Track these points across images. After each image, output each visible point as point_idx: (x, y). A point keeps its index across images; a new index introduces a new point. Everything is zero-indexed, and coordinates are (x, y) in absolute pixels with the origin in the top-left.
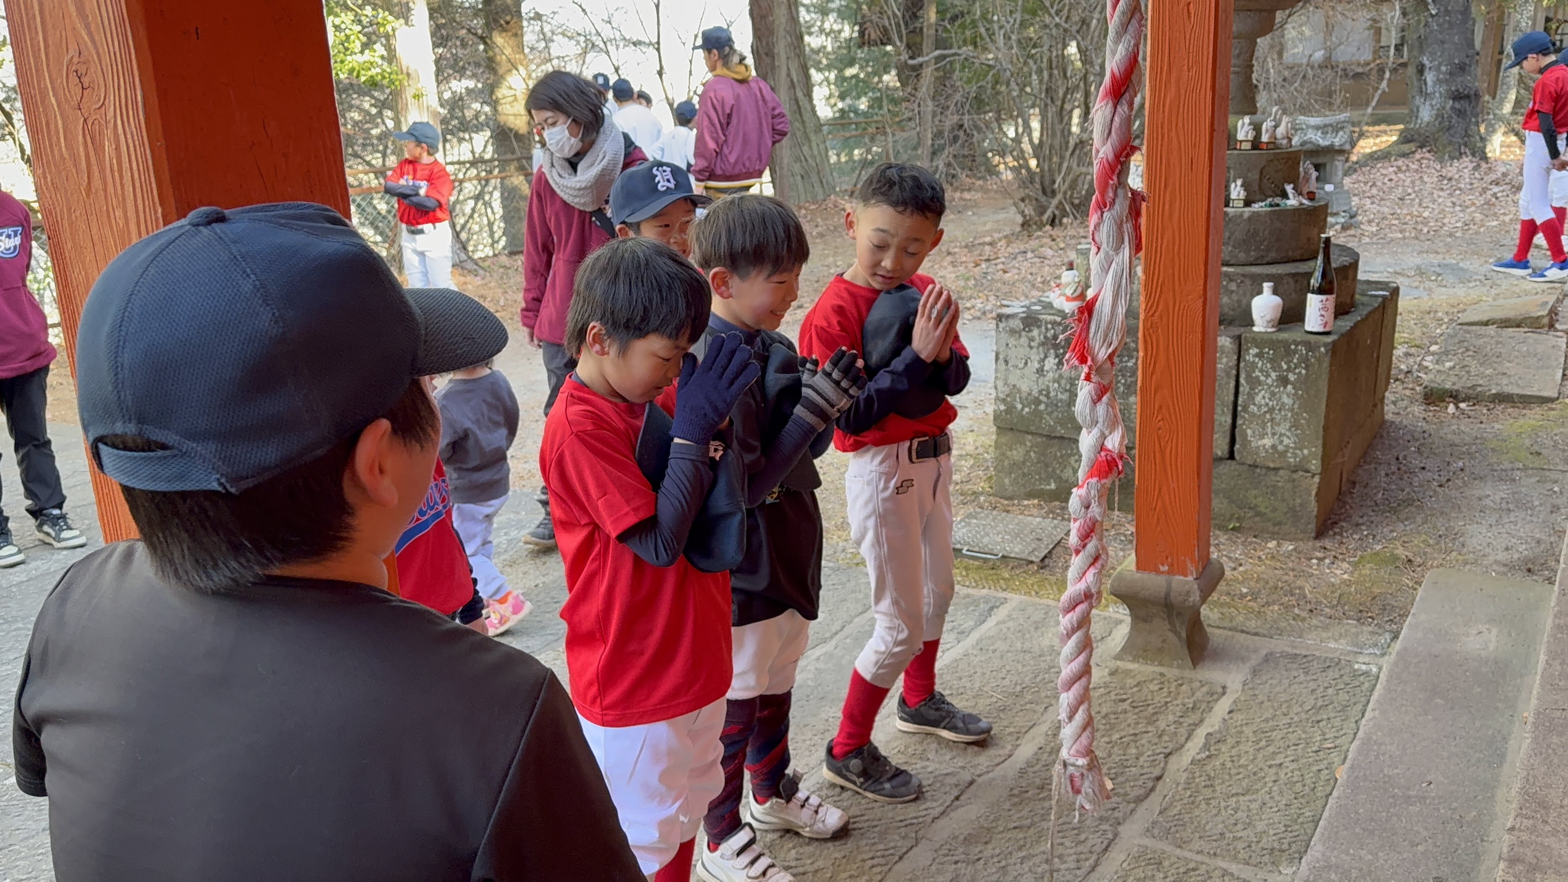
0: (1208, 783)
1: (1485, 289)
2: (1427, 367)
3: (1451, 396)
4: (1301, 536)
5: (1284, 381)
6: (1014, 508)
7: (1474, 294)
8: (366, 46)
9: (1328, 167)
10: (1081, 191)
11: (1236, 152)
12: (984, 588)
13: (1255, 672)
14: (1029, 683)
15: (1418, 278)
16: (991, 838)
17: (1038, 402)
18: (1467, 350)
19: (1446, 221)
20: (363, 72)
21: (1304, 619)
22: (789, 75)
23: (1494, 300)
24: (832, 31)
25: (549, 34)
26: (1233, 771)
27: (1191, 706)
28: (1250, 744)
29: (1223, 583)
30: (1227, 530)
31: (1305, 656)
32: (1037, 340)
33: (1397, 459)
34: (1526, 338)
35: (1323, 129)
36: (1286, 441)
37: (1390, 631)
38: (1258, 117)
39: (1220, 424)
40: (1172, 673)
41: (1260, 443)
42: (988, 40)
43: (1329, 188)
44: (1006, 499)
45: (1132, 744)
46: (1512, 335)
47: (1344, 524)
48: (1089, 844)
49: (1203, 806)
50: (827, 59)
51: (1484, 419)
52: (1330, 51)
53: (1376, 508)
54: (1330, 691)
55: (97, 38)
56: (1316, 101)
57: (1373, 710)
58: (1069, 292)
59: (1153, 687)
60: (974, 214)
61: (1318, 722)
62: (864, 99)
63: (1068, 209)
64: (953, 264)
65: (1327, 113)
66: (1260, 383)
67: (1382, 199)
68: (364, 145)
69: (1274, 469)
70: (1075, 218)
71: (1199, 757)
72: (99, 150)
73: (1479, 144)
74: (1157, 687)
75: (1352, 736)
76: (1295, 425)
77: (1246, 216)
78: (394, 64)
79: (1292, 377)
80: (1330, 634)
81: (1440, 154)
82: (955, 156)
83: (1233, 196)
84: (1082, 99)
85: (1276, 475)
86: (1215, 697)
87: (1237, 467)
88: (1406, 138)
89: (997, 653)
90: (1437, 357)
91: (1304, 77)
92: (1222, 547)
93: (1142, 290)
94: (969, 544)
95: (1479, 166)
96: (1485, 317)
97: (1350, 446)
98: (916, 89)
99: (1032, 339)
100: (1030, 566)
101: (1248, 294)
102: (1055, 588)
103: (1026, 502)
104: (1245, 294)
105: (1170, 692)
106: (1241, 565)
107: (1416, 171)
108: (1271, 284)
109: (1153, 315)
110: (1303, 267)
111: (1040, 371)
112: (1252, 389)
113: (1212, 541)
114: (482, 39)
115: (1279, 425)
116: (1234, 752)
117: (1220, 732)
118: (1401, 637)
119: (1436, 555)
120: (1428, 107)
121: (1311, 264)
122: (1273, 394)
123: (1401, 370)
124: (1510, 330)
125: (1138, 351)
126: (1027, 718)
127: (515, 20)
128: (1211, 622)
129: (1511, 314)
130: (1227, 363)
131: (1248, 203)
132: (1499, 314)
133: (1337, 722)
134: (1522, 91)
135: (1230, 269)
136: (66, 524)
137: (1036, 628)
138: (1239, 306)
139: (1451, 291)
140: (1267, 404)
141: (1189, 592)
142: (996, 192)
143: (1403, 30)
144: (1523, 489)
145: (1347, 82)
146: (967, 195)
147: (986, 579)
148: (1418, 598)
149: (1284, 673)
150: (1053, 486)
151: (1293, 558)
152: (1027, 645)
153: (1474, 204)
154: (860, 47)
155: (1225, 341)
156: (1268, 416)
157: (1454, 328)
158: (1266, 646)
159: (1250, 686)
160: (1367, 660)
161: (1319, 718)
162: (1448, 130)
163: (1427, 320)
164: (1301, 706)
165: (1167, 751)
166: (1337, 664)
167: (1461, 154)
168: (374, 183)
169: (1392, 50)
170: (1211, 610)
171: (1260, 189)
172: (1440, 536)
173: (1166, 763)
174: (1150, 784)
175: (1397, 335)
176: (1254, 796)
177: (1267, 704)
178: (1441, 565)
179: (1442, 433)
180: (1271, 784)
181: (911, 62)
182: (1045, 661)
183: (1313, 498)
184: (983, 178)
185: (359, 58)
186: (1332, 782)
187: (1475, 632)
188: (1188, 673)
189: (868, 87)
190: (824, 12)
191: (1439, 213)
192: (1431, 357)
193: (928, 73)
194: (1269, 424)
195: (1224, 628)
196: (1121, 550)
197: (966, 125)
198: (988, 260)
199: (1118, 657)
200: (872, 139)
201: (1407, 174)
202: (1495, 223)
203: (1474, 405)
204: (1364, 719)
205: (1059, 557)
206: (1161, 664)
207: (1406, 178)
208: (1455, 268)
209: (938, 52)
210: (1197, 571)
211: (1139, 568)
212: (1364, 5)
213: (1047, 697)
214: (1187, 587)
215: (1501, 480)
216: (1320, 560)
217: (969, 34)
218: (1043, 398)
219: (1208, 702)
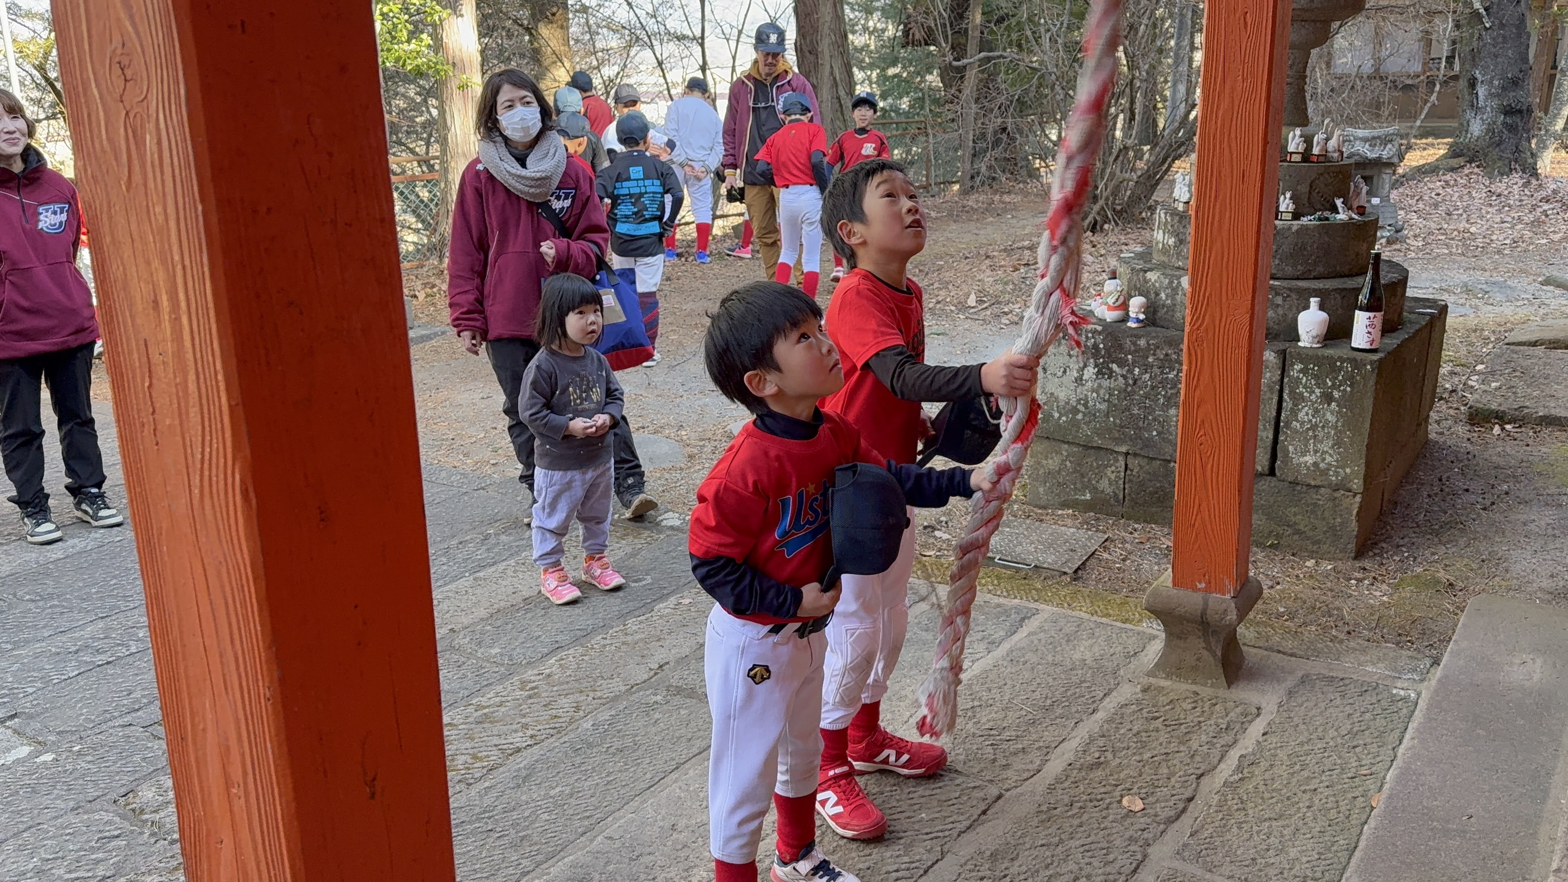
0: (1240, 806)
1: (1532, 309)
2: (1472, 387)
3: (1496, 418)
4: (1340, 556)
5: (1328, 398)
6: (1048, 518)
7: (1522, 313)
8: (413, 35)
9: (1376, 179)
10: (1123, 195)
11: (1286, 164)
12: (1016, 597)
13: (1290, 693)
14: (1059, 697)
15: (1464, 295)
16: (1018, 855)
17: (1075, 411)
18: (1515, 371)
19: (1494, 237)
20: (408, 61)
21: (1342, 642)
22: (832, 73)
23: (1543, 320)
24: (875, 29)
25: (594, 27)
26: (1266, 795)
27: (1224, 726)
28: (1284, 767)
29: (1260, 602)
30: (1265, 547)
31: (1342, 679)
33: (1440, 480)
35: (1372, 141)
36: (1328, 459)
37: (1430, 656)
38: (1309, 129)
39: (1262, 440)
40: (1206, 691)
41: (1301, 460)
42: (1034, 42)
43: (1375, 201)
44: (1040, 508)
45: (1164, 764)
46: (1561, 355)
47: (1384, 545)
48: (1117, 865)
49: (1235, 830)
50: (870, 57)
51: (1531, 443)
52: (1378, 62)
53: (1417, 530)
54: (1368, 716)
55: (141, 29)
56: (1364, 113)
57: (1413, 738)
58: (1111, 301)
59: (1187, 705)
60: (1013, 217)
61: (1354, 747)
62: (905, 99)
63: (1110, 215)
64: (992, 268)
65: (1375, 124)
66: (1303, 399)
67: (1429, 214)
68: (408, 133)
69: (1315, 486)
70: (1117, 224)
71: (1232, 779)
72: (140, 143)
73: (1530, 161)
74: (1190, 707)
75: (1389, 763)
76: (1338, 443)
77: (1294, 228)
78: (440, 54)
79: (1336, 394)
80: (1368, 658)
81: (1489, 169)
82: (996, 159)
83: (1282, 208)
84: (1128, 105)
85: (1317, 493)
86: (1249, 718)
87: (1277, 483)
88: (1455, 152)
89: (1028, 665)
90: (1482, 377)
91: (1353, 87)
92: (1259, 564)
93: (1187, 301)
94: (1001, 552)
95: (1529, 182)
96: (1533, 337)
97: (1392, 466)
98: (960, 91)
100: (1063, 577)
101: (1294, 309)
102: (1088, 600)
103: (1060, 512)
104: (1290, 308)
105: (1203, 712)
106: (1278, 583)
107: (1465, 186)
108: (1318, 299)
109: (1198, 329)
110: (1350, 283)
111: (1079, 380)
112: (1295, 405)
113: (1251, 559)
114: (528, 30)
115: (1321, 442)
116: (1267, 775)
117: (1254, 754)
118: (1442, 664)
119: (1478, 580)
120: (1478, 121)
121: (1360, 280)
122: (1317, 411)
123: (1446, 389)
124: (1559, 351)
125: (1181, 364)
126: (1057, 733)
127: (561, 11)
128: (1247, 641)
129: (1560, 336)
130: (1271, 378)
131: (1296, 216)
132: (1548, 335)
133: (1374, 748)
135: (1277, 283)
136: (104, 502)
137: (1068, 641)
138: (1284, 321)
139: (1497, 309)
140: (1310, 421)
141: (1225, 610)
142: (1036, 195)
143: (1454, 43)
145: (1396, 94)
146: (1006, 198)
147: (1019, 590)
148: (1460, 624)
149: (1320, 695)
150: (1088, 496)
151: (1331, 578)
152: (1059, 658)
153: (1523, 221)
154: (903, 46)
155: (1270, 356)
156: (1311, 433)
157: (1500, 348)
158: (1302, 667)
159: (1286, 707)
160: (1405, 685)
161: (1355, 743)
162: (1498, 145)
163: (1473, 338)
164: (1336, 730)
165: (1199, 772)
166: (1375, 688)
167: (1511, 170)
168: (417, 171)
169: (1444, 60)
170: (1247, 628)
171: (1309, 202)
172: (1483, 561)
173: (1198, 784)
174: (1181, 806)
176: (1287, 822)
177: (1302, 727)
178: (1484, 590)
179: (1486, 455)
180: (1305, 810)
181: (955, 63)
182: (1076, 675)
183: (1353, 517)
184: (1025, 182)
185: (405, 46)
186: (1368, 809)
187: (1518, 661)
188: (1223, 692)
189: (910, 87)
190: (868, 11)
191: (1487, 229)
192: (1477, 377)
193: (972, 77)
194: (1312, 442)
195: (1260, 647)
196: (1156, 564)
197: (1009, 128)
198: (1027, 265)
199: (1150, 674)
200: (913, 138)
201: (1455, 189)
202: (1545, 241)
203: (1520, 427)
204: (1402, 746)
205: (1093, 569)
206: (1194, 682)
207: (1454, 193)
208: (1502, 286)
209: (982, 54)
210: (1235, 590)
211: (1175, 584)
212: (1416, 16)
213: (1077, 712)
214: (1224, 605)
215: (1547, 504)
216: (1359, 580)
217: (1014, 36)
218: (1081, 408)
219: (1243, 723)
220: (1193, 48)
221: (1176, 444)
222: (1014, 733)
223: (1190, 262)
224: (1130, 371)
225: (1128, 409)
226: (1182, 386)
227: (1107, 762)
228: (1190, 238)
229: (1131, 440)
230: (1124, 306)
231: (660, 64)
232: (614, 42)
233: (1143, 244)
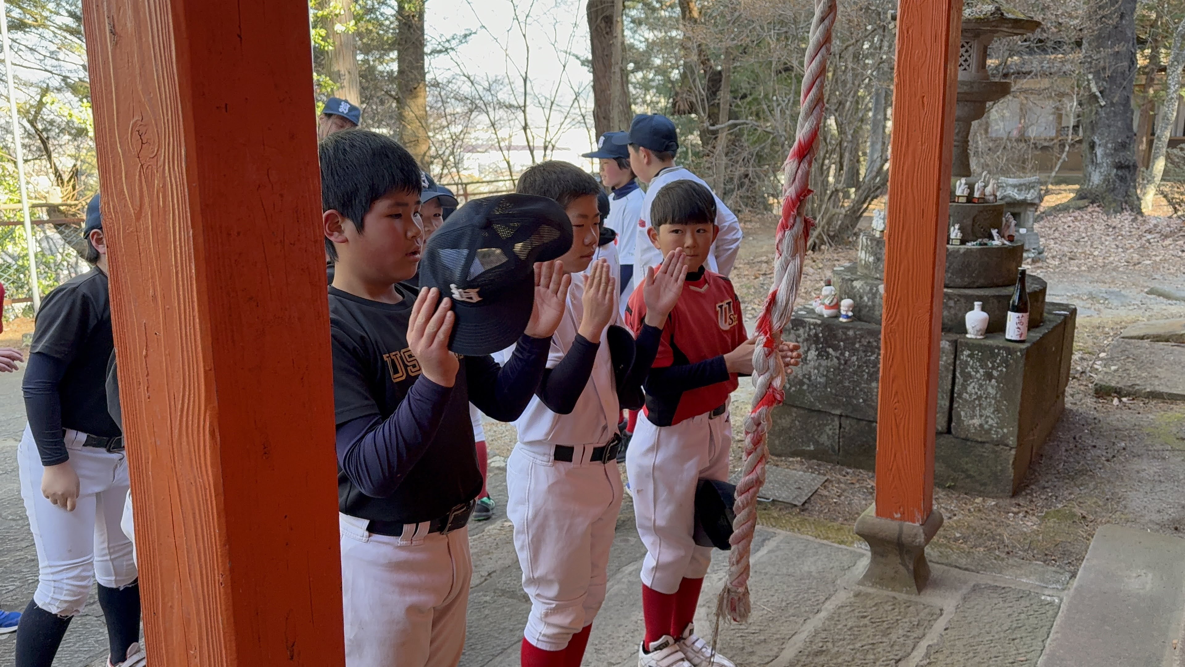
1: (1140, 312)
2: (1097, 369)
3: (1115, 392)
4: (1001, 495)
5: (989, 376)
6: (782, 463)
7: (1133, 315)
9: (1022, 215)
10: (836, 225)
11: (954, 204)
13: (965, 599)
14: (792, 600)
15: (1090, 301)
17: (802, 383)
18: (1128, 357)
19: (1111, 259)
21: (1003, 560)
23: (1148, 320)
24: (651, 102)
25: (444, 98)
27: (916, 623)
28: (961, 654)
29: (941, 529)
30: (945, 488)
31: (1004, 588)
32: (803, 337)
33: (1074, 438)
34: (1173, 350)
35: (1019, 187)
36: (991, 422)
37: (1070, 571)
38: (971, 179)
39: (941, 407)
40: (902, 596)
41: (971, 422)
42: (769, 114)
43: (1023, 231)
44: (777, 456)
45: (871, 652)
46: (1162, 347)
47: (1033, 487)
51: (1141, 411)
52: (1023, 129)
53: (1058, 475)
54: (1023, 616)
55: (156, 109)
56: (1013, 166)
57: (1057, 632)
58: (827, 302)
59: (888, 607)
60: (754, 239)
61: (1013, 640)
63: (825, 239)
64: (738, 276)
65: (1021, 175)
66: (971, 377)
67: (1063, 241)
69: (981, 442)
70: (831, 246)
71: (922, 663)
72: (150, 187)
73: (1136, 202)
74: (890, 608)
75: (1039, 652)
76: (997, 410)
77: (962, 251)
79: (995, 374)
80: (1023, 572)
81: (1106, 208)
82: (741, 197)
83: (952, 236)
84: (838, 159)
85: (982, 447)
86: (935, 617)
87: (953, 440)
88: (1081, 196)
89: (768, 576)
90: (1105, 362)
91: (1005, 148)
92: (940, 500)
93: (883, 303)
95: (1136, 218)
96: (1141, 333)
97: (1038, 428)
98: (714, 147)
99: (799, 336)
100: (794, 509)
101: (963, 310)
102: (813, 526)
103: (791, 459)
104: (960, 310)
105: (900, 612)
106: (955, 515)
107: (1089, 221)
108: (980, 303)
109: (892, 323)
110: (1005, 291)
112: (965, 381)
113: (934, 497)
114: (396, 99)
115: (985, 409)
116: (949, 660)
117: (938, 644)
118: (1078, 577)
119: (1104, 514)
120: (1097, 173)
121: (1011, 289)
122: (981, 386)
123: (1077, 371)
124: (1161, 343)
125: (879, 349)
126: (790, 628)
127: (420, 86)
128: (933, 559)
129: (1161, 331)
130: (946, 361)
131: (963, 242)
132: (1152, 331)
133: (1028, 641)
134: (1169, 165)
135: (949, 291)
137: (798, 557)
138: (956, 318)
139: (1115, 312)
140: (976, 393)
141: (916, 534)
142: (771, 223)
143: (1079, 116)
144: (1172, 466)
145: (1038, 153)
146: (749, 226)
147: (760, 517)
148: (1090, 547)
149: (987, 600)
150: (812, 448)
151: (995, 511)
152: (791, 570)
153: (1132, 247)
154: (673, 114)
155: (945, 344)
156: (977, 402)
157: (1117, 341)
158: (974, 579)
159: (962, 609)
160: (1051, 593)
161: (1014, 637)
162: (1113, 191)
163: (1097, 333)
164: (1000, 627)
165: (897, 658)
166: (1028, 595)
167: (1122, 209)
169: (1071, 130)
170: (932, 549)
171: (973, 231)
172: (1107, 499)
175: (1074, 344)
177: (974, 624)
178: (1108, 522)
179: (1108, 420)
181: (711, 128)
182: (805, 583)
183: (1010, 466)
184: (761, 213)
187: (1135, 575)
188: (914, 598)
190: (646, 89)
191: (1106, 253)
192: (1100, 362)
193: (723, 136)
194: (978, 408)
195: (943, 564)
196: (864, 499)
197: (750, 175)
198: (765, 274)
199: (861, 583)
201: (1082, 223)
202: (1149, 262)
203: (1133, 399)
204: (1049, 640)
205: (816, 503)
206: (893, 590)
207: (1081, 226)
208: (1118, 295)
209: (731, 122)
210: (922, 519)
211: (878, 514)
212: (1050, 97)
213: (806, 612)
214: (915, 531)
215: (1155, 458)
216: (1016, 514)
217: (754, 109)
218: (805, 380)
219: (930, 621)
220: (886, 119)
221: (877, 410)
222: (758, 628)
223: (884, 275)
224: (842, 354)
225: (841, 382)
226: (881, 366)
227: (828, 651)
228: (885, 257)
229: (843, 405)
230: (837, 306)
231: (493, 125)
232: (459, 109)
233: (850, 260)
